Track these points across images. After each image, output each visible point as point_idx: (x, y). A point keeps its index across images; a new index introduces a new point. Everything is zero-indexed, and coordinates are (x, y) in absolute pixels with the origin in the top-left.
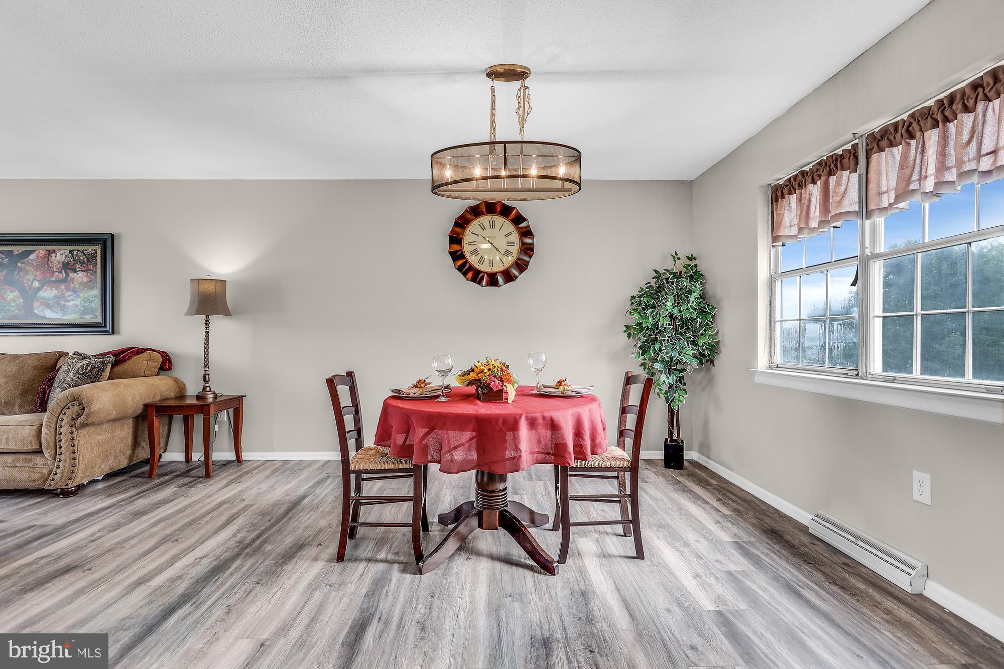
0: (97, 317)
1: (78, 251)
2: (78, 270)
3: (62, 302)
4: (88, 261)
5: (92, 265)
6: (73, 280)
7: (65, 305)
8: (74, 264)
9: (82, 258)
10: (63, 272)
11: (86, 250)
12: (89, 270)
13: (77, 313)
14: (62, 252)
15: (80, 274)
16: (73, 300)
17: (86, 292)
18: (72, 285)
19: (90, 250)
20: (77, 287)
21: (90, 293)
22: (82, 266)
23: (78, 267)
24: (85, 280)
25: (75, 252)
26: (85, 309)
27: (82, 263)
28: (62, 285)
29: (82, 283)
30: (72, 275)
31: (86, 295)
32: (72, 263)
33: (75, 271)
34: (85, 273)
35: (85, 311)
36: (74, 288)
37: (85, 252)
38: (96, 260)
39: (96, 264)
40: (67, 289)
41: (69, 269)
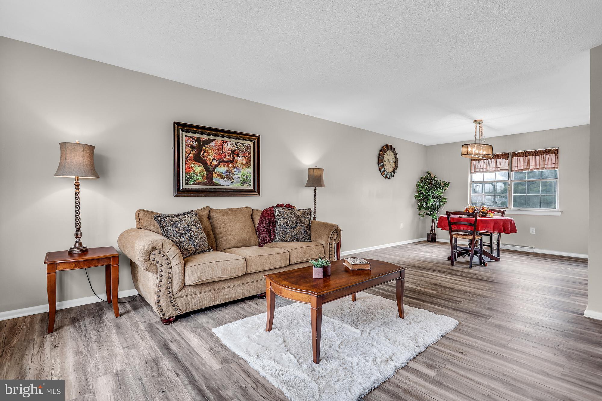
0: (250, 185)
1: (241, 143)
2: (240, 155)
3: (231, 175)
4: (246, 151)
5: (248, 153)
6: (237, 161)
7: (232, 177)
8: (238, 151)
9: (242, 148)
10: (231, 156)
11: (245, 144)
12: (246, 156)
13: (240, 182)
14: (231, 143)
15: (241, 158)
16: (237, 174)
17: (244, 170)
18: (236, 165)
19: (247, 144)
20: (239, 166)
21: (246, 171)
22: (242, 153)
23: (240, 153)
24: (244, 162)
25: (239, 144)
26: (244, 180)
27: (242, 152)
28: (231, 164)
29: (242, 164)
30: (236, 158)
31: (244, 172)
32: (237, 150)
33: (238, 156)
34: (244, 158)
35: (243, 182)
36: (238, 166)
37: (244, 145)
38: (250, 150)
39: (251, 153)
40: (234, 167)
41: (235, 154)
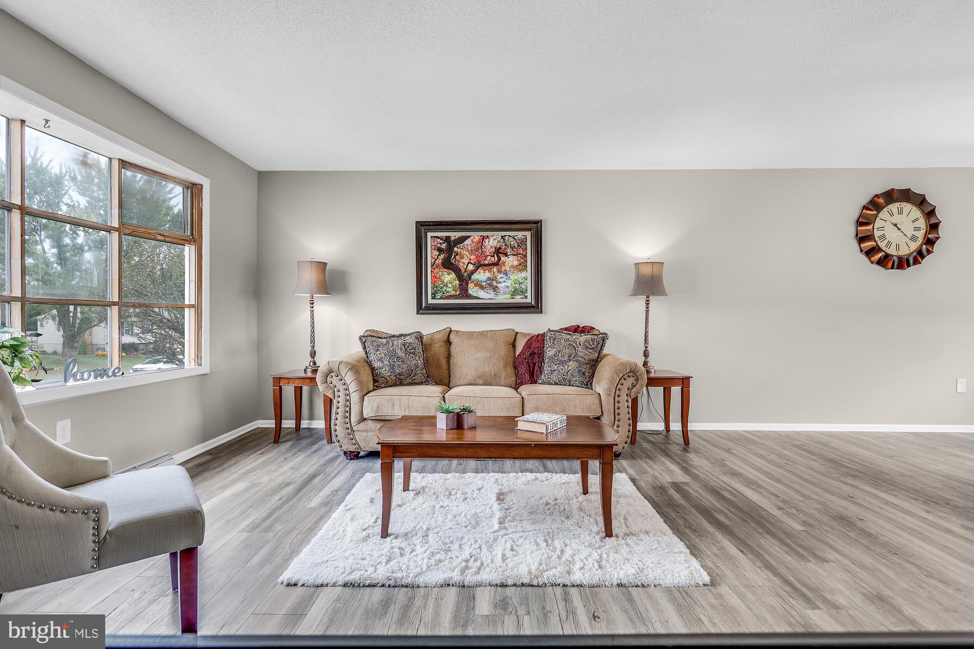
0: (526, 297)
1: (510, 236)
2: (509, 254)
3: (494, 283)
4: (518, 246)
5: (522, 249)
6: (504, 263)
7: (497, 287)
8: (505, 248)
9: (512, 243)
10: (495, 256)
12: (519, 254)
13: (509, 294)
14: (495, 237)
15: (511, 258)
16: (505, 282)
17: (516, 275)
18: (503, 268)
19: (520, 236)
20: (508, 269)
21: (520, 276)
22: (512, 250)
23: (509, 251)
24: (516, 263)
25: (507, 238)
26: (516, 290)
27: (513, 248)
28: (495, 268)
29: (512, 267)
30: (503, 258)
31: (516, 277)
32: (504, 247)
33: (506, 255)
34: (515, 257)
35: (514, 293)
36: (506, 270)
37: (516, 237)
38: (526, 245)
39: (526, 249)
40: (499, 271)
41: (501, 253)
